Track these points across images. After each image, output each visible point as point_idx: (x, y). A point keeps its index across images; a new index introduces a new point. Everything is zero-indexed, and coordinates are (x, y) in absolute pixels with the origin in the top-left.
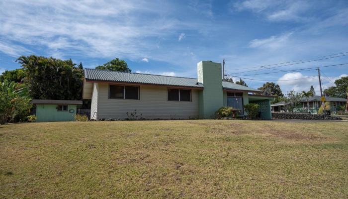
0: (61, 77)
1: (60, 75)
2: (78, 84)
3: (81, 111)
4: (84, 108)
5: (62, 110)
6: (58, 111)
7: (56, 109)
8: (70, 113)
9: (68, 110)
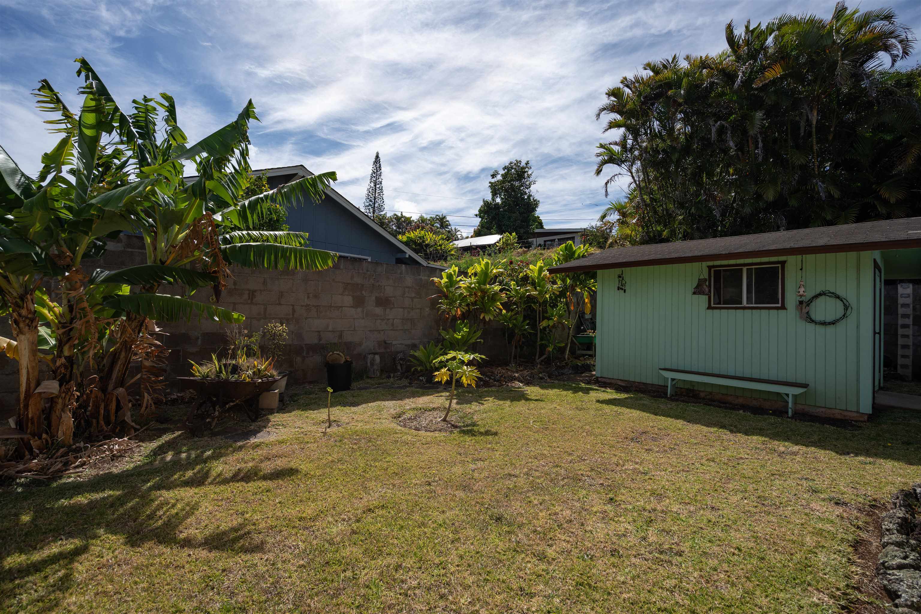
5: (741, 303)
6: (710, 307)
7: (694, 293)
8: (812, 321)
9: (791, 300)
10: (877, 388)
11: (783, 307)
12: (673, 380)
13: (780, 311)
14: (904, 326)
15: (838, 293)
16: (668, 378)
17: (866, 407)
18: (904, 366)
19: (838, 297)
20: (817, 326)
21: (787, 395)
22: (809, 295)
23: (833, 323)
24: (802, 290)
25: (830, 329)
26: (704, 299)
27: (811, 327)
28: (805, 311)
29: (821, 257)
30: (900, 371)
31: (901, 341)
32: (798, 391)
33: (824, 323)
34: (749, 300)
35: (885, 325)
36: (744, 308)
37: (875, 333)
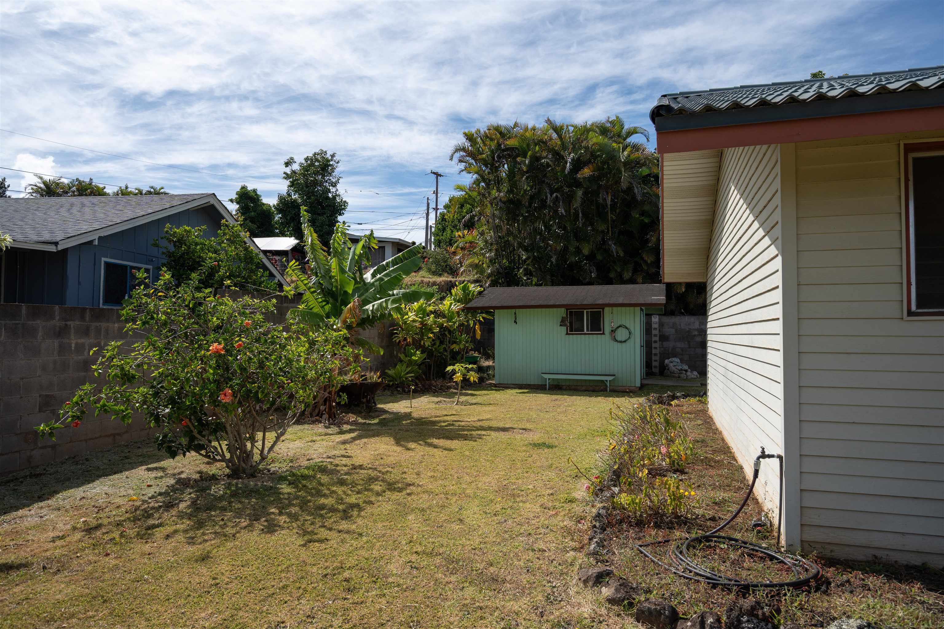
0: (580, 193)
1: (578, 184)
2: (643, 214)
3: (661, 325)
4: (672, 313)
5: (583, 331)
6: (567, 334)
7: (561, 325)
8: (616, 341)
9: (607, 330)
10: (642, 378)
11: (603, 334)
12: (549, 379)
13: (602, 336)
14: (655, 342)
15: (627, 326)
16: (546, 379)
17: (638, 384)
18: (655, 367)
19: (627, 328)
20: (619, 343)
21: (607, 381)
22: (615, 327)
23: (625, 342)
24: (613, 324)
25: (624, 344)
26: (564, 328)
27: (616, 343)
28: (613, 335)
29: (619, 308)
30: (654, 370)
31: (654, 351)
32: (611, 378)
33: (621, 342)
34: (588, 330)
35: (646, 341)
36: (585, 334)
37: (641, 346)
